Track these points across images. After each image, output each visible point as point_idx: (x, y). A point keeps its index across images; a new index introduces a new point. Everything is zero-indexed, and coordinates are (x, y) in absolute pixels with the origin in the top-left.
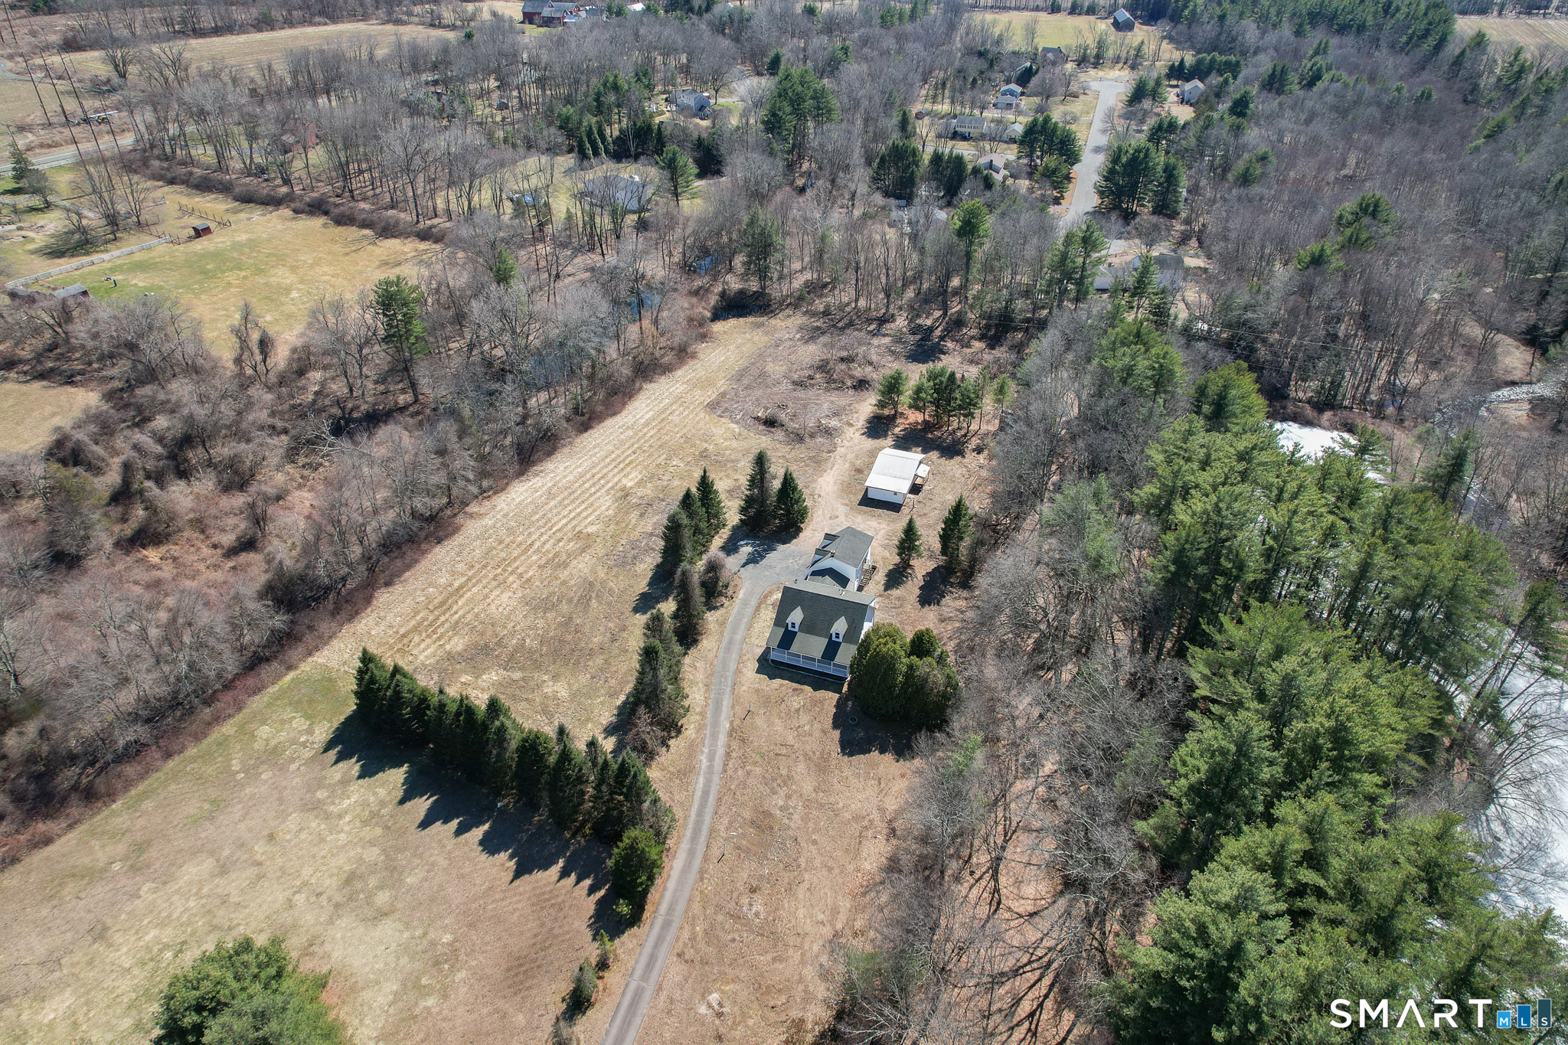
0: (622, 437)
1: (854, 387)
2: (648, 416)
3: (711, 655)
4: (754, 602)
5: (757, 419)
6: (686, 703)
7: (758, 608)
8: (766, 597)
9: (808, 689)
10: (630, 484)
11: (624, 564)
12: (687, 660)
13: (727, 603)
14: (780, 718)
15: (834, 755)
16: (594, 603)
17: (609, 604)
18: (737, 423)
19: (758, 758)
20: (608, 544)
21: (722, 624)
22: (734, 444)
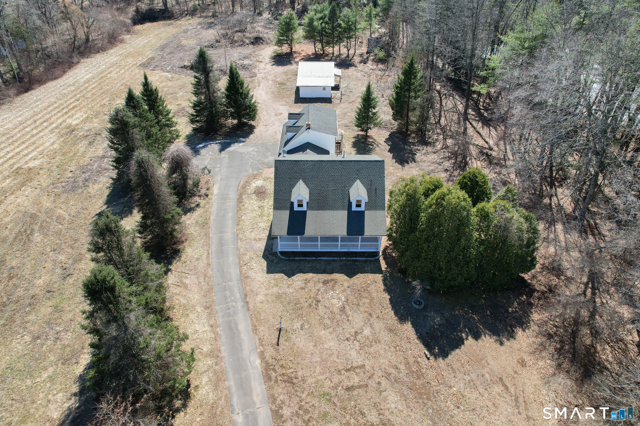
0: (65, 91)
1: (252, 43)
2: (87, 77)
3: (201, 265)
4: (233, 195)
5: (185, 67)
6: (186, 347)
7: (240, 200)
8: (244, 187)
9: (340, 277)
10: (75, 123)
11: (74, 189)
12: (171, 279)
13: (202, 202)
14: (326, 327)
15: (424, 362)
16: (37, 237)
17: (58, 233)
18: (168, 72)
19: (326, 407)
20: (55, 173)
21: (204, 225)
22: (170, 84)
